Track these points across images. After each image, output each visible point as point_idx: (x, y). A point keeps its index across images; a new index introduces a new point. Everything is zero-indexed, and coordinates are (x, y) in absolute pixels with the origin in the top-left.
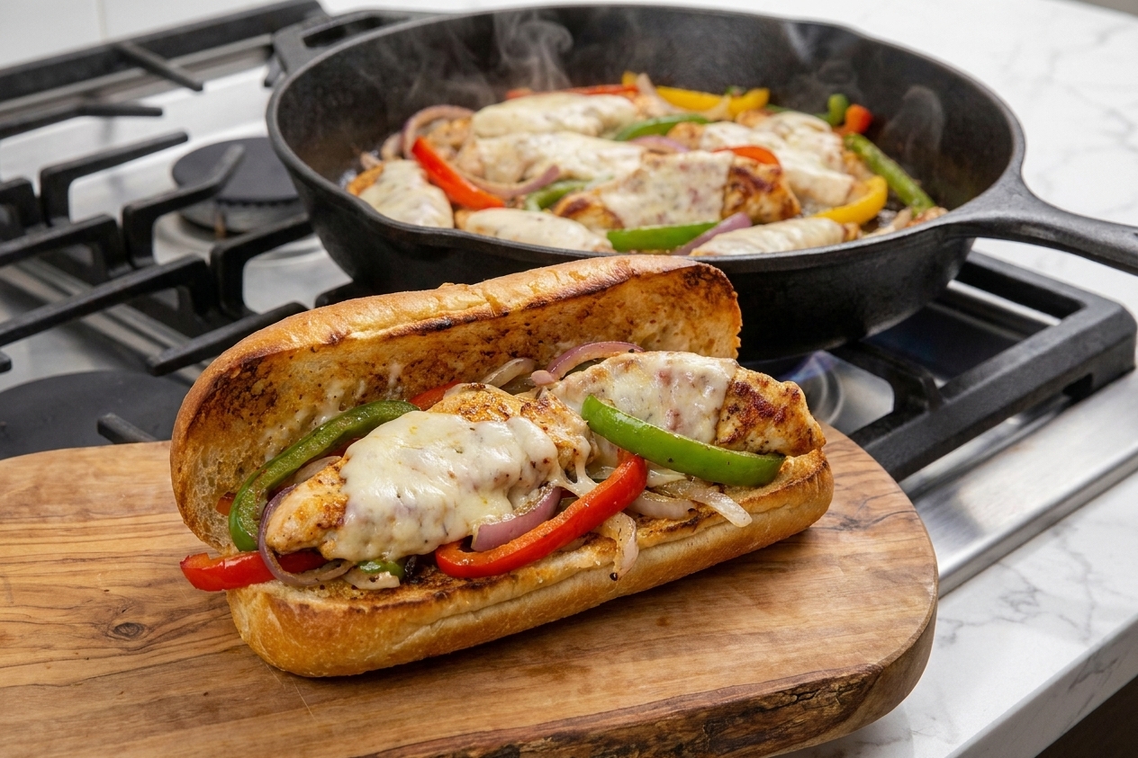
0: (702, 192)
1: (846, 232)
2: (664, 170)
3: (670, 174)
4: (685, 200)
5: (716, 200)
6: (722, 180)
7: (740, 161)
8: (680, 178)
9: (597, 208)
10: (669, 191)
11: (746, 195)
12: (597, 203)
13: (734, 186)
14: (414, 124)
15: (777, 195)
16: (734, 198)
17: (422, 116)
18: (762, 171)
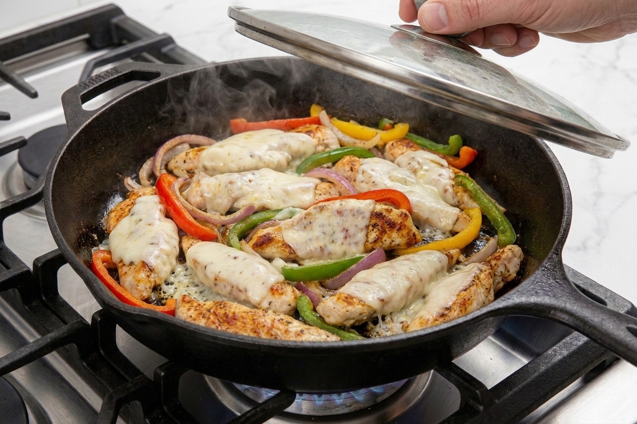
0: (352, 231)
1: (450, 257)
2: (326, 213)
3: (329, 217)
4: (340, 236)
5: (361, 236)
6: (365, 222)
7: (380, 207)
8: (336, 220)
9: (279, 242)
10: (328, 230)
11: (383, 232)
12: (279, 238)
13: (374, 226)
14: (162, 151)
15: (405, 232)
16: (373, 235)
17: (168, 144)
18: (395, 214)
